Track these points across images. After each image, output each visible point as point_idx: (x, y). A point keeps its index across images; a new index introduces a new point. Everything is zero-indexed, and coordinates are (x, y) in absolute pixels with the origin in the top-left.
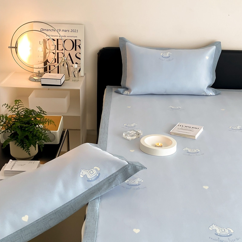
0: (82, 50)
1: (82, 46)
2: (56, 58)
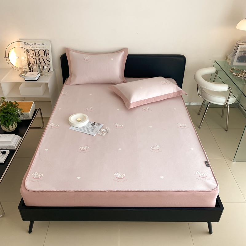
0: (50, 56)
1: (50, 54)
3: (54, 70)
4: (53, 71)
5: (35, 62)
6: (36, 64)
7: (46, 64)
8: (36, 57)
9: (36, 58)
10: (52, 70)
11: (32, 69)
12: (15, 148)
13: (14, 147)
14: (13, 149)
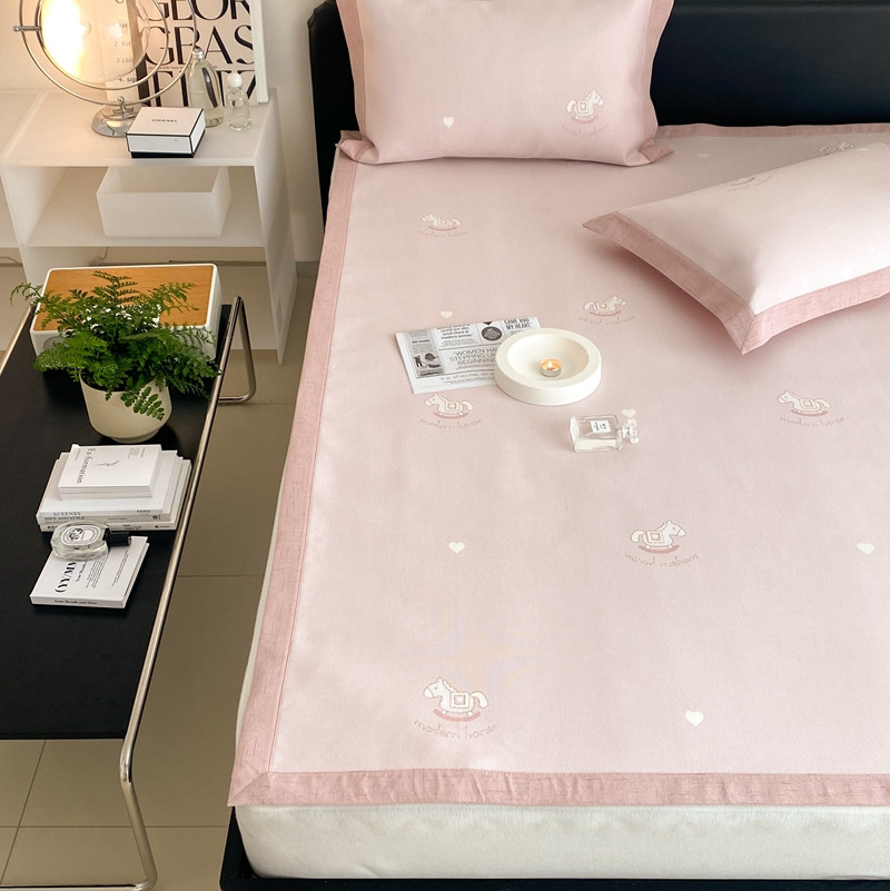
0: (256, 16)
1: (255, 3)
2: (173, 45)
3: (271, 92)
4: (267, 100)
5: (171, 50)
6: (181, 62)
7: (229, 61)
8: (177, 24)
9: (177, 30)
10: (261, 93)
11: (157, 90)
12: (171, 524)
13: (167, 517)
14: (162, 525)
